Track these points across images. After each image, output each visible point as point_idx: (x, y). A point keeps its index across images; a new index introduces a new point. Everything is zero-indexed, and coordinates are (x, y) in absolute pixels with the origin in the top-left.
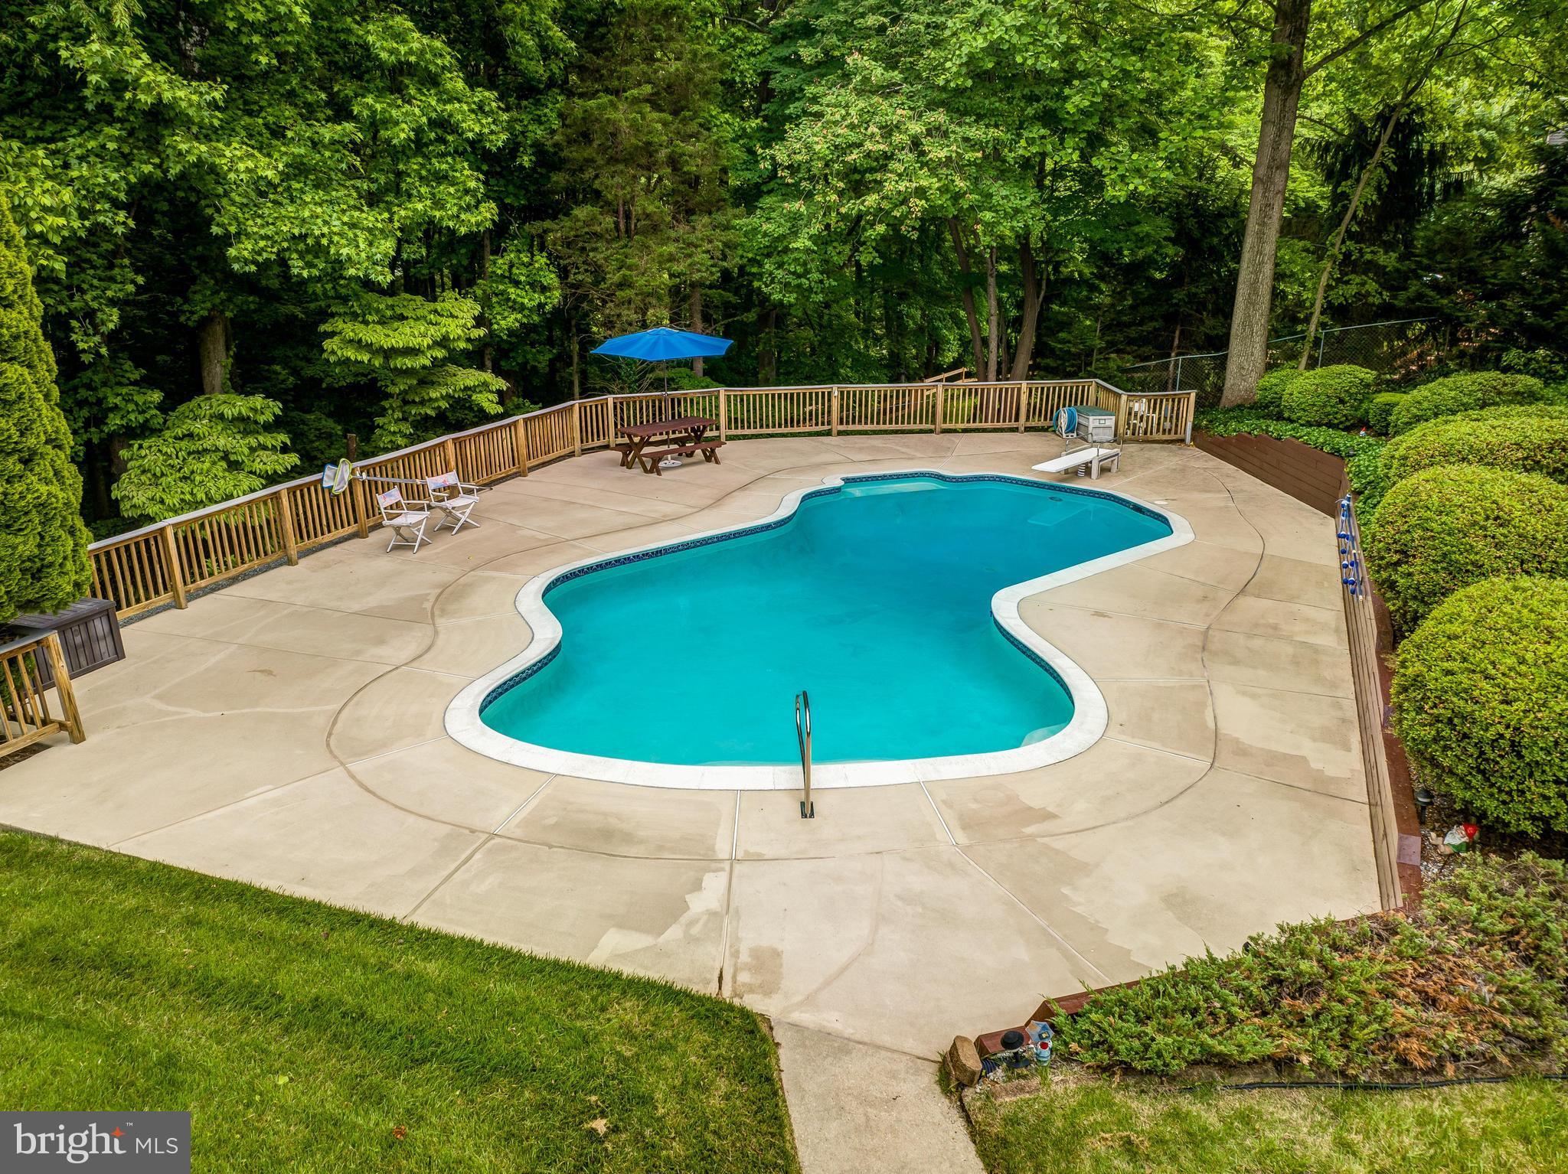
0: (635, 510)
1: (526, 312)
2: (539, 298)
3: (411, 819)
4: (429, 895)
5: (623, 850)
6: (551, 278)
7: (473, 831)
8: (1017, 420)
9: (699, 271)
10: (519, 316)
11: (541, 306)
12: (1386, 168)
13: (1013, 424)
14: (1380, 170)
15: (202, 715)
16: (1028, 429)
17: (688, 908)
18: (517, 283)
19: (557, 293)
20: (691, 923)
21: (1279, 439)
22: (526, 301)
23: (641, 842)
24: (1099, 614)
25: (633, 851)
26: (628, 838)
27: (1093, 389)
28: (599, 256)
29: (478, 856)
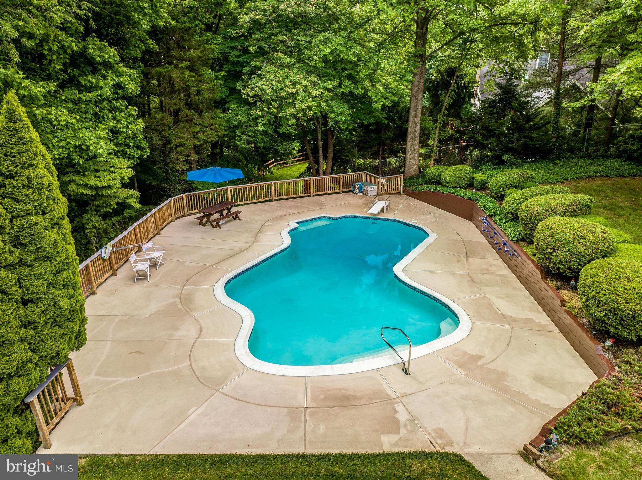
0: (226, 247)
1: (135, 159)
2: (140, 153)
3: (269, 409)
4: (305, 440)
5: (357, 403)
6: (145, 144)
7: (297, 408)
8: (339, 189)
9: (210, 138)
10: (132, 161)
11: (142, 156)
12: (455, 91)
13: (338, 191)
14: (453, 92)
15: (129, 380)
16: (343, 192)
17: (399, 421)
18: (129, 147)
19: (148, 150)
20: (405, 426)
21: (443, 193)
22: (135, 154)
23: (362, 398)
24: (431, 272)
25: (362, 402)
26: (355, 397)
27: (365, 175)
28: (167, 133)
29: (308, 419)
